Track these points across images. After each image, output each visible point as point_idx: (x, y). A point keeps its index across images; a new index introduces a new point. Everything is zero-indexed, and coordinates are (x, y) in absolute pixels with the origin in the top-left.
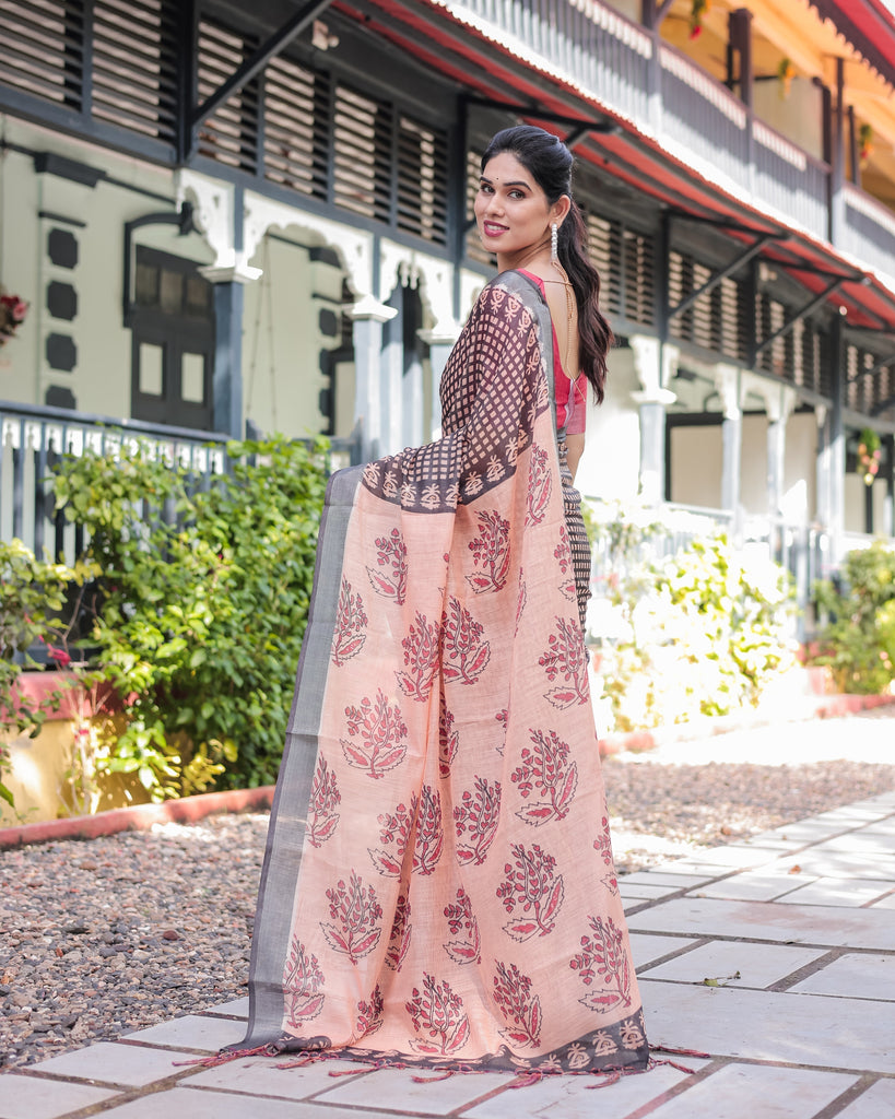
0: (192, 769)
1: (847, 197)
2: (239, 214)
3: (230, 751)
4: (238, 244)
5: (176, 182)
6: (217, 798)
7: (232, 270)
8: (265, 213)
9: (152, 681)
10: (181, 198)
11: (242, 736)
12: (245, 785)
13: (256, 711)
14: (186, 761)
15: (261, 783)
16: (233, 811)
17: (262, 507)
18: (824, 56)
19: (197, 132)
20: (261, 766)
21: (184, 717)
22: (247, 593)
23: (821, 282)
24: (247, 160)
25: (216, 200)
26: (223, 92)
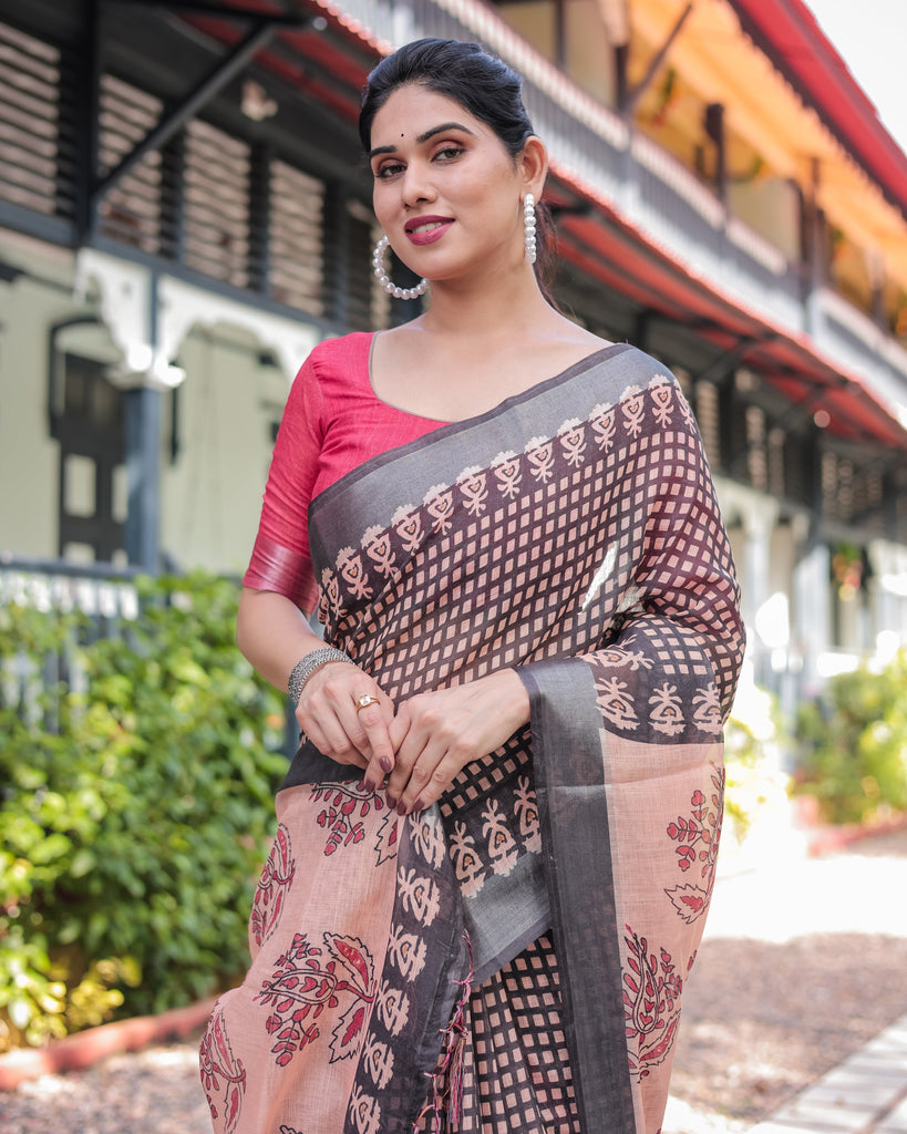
0: (78, 998)
2: (155, 306)
3: (130, 971)
4: (153, 338)
5: (75, 267)
7: (142, 375)
8: (186, 306)
9: (27, 889)
10: (82, 285)
11: (146, 948)
12: (150, 1011)
13: (161, 922)
14: (72, 984)
15: (172, 1005)
16: (132, 1049)
18: (798, 155)
19: (103, 208)
20: (172, 982)
21: (69, 934)
22: (150, 773)
24: (167, 244)
25: (127, 290)
26: (128, 160)
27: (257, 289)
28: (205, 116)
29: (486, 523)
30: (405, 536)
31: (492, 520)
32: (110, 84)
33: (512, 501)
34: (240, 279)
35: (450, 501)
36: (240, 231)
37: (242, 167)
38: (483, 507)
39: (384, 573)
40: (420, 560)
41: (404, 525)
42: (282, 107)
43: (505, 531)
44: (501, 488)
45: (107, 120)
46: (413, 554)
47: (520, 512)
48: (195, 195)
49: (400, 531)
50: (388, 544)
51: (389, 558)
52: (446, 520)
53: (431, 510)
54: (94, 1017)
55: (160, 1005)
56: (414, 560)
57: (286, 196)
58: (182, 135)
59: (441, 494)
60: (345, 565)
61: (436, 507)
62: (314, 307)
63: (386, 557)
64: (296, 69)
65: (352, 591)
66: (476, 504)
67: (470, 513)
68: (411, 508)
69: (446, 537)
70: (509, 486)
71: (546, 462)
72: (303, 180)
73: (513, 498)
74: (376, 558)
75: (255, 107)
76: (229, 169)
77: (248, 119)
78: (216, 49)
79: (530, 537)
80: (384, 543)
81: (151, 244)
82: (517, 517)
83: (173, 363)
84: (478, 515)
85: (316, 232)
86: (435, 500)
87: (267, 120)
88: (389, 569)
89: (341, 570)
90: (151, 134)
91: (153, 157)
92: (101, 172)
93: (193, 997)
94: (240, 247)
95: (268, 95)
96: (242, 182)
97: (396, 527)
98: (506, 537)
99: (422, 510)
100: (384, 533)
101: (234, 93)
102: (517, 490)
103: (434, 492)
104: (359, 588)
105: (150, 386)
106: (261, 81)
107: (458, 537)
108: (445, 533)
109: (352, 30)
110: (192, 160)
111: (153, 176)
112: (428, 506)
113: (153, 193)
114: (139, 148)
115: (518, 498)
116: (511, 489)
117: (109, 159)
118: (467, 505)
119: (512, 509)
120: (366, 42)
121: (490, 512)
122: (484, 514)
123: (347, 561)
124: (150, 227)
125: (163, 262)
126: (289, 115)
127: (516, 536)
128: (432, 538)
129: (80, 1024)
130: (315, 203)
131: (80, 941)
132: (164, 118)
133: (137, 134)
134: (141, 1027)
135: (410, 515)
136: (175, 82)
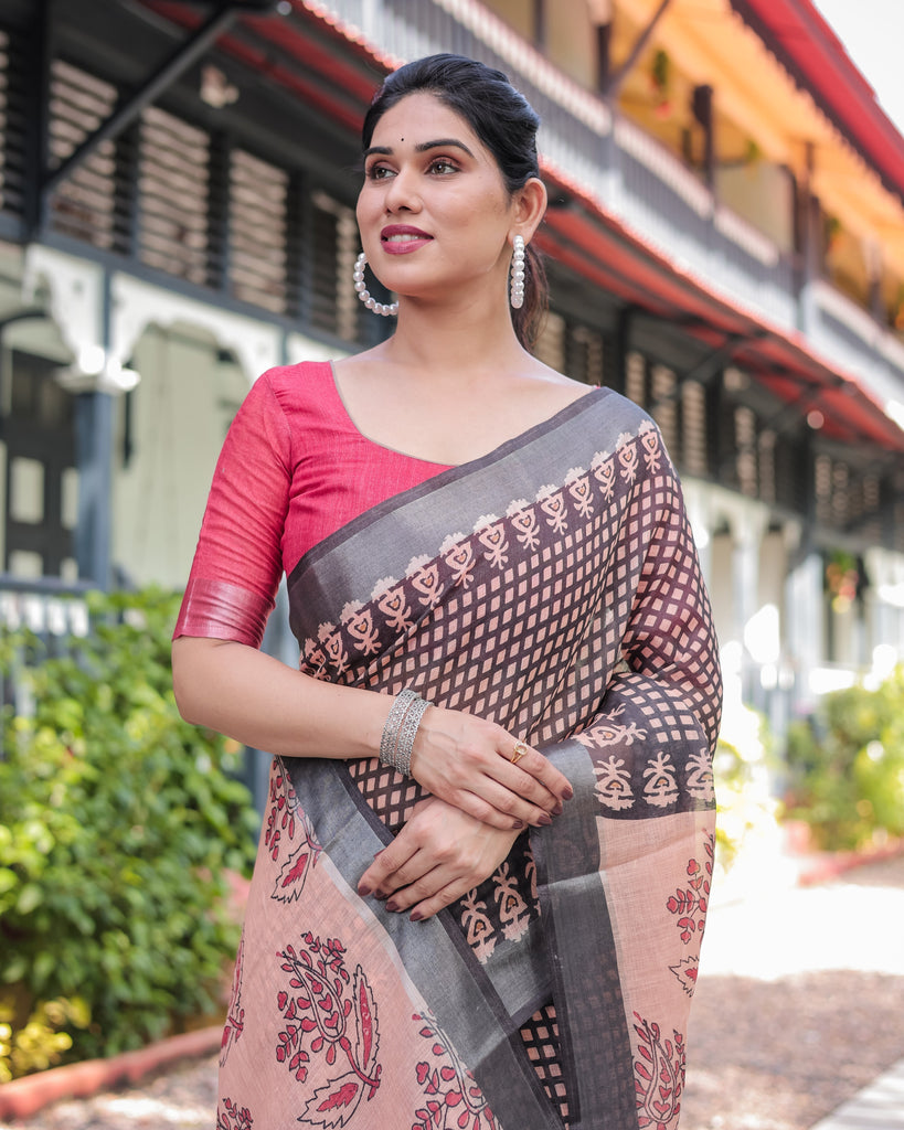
0: (24, 1041)
1: (820, 296)
2: (108, 306)
3: (78, 1012)
4: (106, 340)
5: (24, 262)
6: (60, 1078)
7: (94, 378)
8: (141, 304)
10: (31, 281)
11: (95, 989)
12: (101, 1054)
13: (112, 960)
14: (18, 1025)
15: (124, 1047)
16: (81, 1096)
17: (124, 684)
18: (792, 139)
19: (50, 199)
20: (123, 1024)
21: (16, 970)
22: (100, 803)
23: (794, 389)
24: (121, 239)
25: (78, 288)
26: (81, 150)
27: (215, 286)
28: (162, 104)
29: (509, 576)
30: (422, 589)
31: (516, 573)
32: (62, 70)
33: (534, 554)
34: (199, 275)
35: (470, 552)
36: (198, 223)
37: (200, 156)
38: (506, 559)
39: (396, 627)
40: (439, 615)
41: (420, 577)
42: (244, 93)
43: (529, 584)
44: (521, 539)
45: (58, 108)
46: (432, 608)
47: (543, 565)
48: (148, 185)
49: (416, 583)
50: (403, 598)
51: (404, 612)
52: (468, 573)
53: (449, 561)
54: (40, 1061)
55: (112, 1048)
56: (431, 615)
57: (245, 186)
58: (137, 123)
59: (459, 544)
60: (351, 620)
61: (455, 559)
62: (276, 304)
63: (400, 611)
64: (258, 54)
65: (359, 647)
66: (497, 556)
67: (492, 566)
68: (426, 559)
69: (466, 591)
70: (529, 537)
71: (559, 512)
72: (262, 169)
73: (534, 550)
74: (389, 612)
75: (215, 93)
76: (183, 157)
77: (207, 106)
78: (175, 33)
79: (553, 590)
80: (398, 597)
81: (105, 239)
82: (540, 570)
83: (128, 365)
84: (501, 568)
85: (278, 225)
86: (453, 550)
87: (227, 106)
88: (402, 624)
89: (346, 625)
90: (106, 123)
91: (107, 147)
92: (52, 163)
93: (146, 1039)
94: (197, 240)
95: (229, 80)
96: (202, 173)
97: (411, 579)
98: (531, 591)
99: (439, 561)
100: (398, 586)
101: (194, 79)
102: (537, 542)
103: (450, 542)
104: (368, 643)
105: (103, 389)
106: (222, 67)
107: (481, 591)
108: (466, 587)
109: (319, 15)
110: (148, 150)
111: (106, 166)
112: (445, 557)
113: (107, 185)
114: (92, 138)
115: (540, 550)
116: (531, 541)
117: (62, 150)
118: (488, 556)
119: (535, 562)
120: (333, 27)
121: (513, 564)
122: (507, 566)
123: (355, 616)
124: (104, 221)
125: (117, 258)
126: (251, 101)
127: (539, 590)
128: (453, 591)
129: (26, 1068)
130: (277, 193)
131: (27, 980)
132: (120, 106)
133: (91, 123)
134: (91, 1072)
135: (426, 567)
136: (131, 68)
